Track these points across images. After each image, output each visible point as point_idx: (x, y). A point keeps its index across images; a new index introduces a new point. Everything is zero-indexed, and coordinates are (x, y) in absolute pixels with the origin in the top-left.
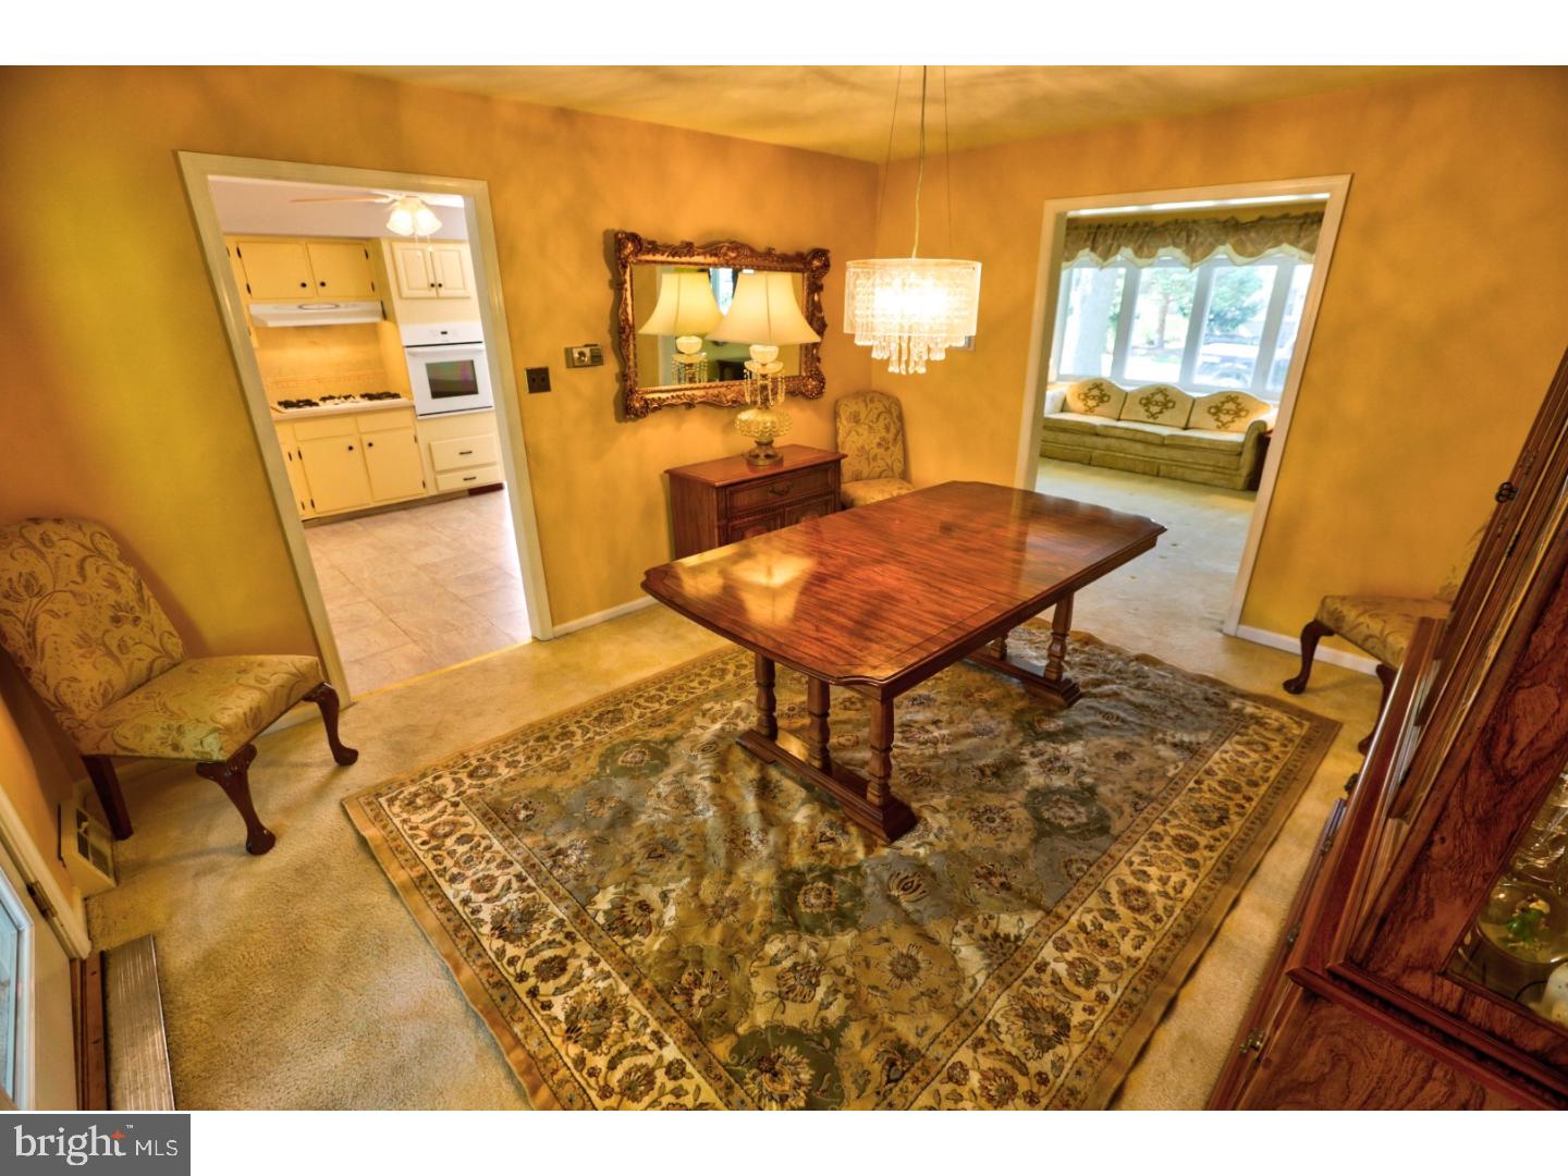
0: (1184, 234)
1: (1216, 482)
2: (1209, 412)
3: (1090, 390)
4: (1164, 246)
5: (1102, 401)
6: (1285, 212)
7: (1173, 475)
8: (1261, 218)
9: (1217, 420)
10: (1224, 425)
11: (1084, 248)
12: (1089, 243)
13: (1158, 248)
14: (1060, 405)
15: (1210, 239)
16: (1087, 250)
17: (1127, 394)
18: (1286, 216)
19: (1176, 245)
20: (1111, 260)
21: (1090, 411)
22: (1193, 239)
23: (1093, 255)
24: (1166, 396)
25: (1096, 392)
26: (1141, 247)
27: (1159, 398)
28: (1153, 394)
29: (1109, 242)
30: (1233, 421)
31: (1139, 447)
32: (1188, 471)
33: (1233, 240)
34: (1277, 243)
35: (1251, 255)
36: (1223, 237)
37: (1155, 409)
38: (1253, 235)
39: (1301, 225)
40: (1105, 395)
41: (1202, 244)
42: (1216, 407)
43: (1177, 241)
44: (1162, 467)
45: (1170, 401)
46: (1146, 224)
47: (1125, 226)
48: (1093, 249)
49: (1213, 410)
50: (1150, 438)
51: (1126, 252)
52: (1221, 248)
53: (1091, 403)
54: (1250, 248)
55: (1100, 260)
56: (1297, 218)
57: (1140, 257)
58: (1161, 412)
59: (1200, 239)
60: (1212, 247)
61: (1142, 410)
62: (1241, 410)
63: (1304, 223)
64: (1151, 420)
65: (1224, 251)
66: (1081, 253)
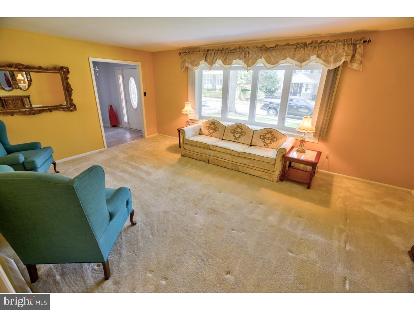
0: (243, 53)
1: (264, 177)
2: (260, 138)
3: (210, 125)
4: (235, 59)
5: (216, 131)
6: (288, 42)
7: (244, 172)
8: (277, 46)
9: (264, 142)
10: (267, 144)
11: (202, 60)
12: (204, 58)
13: (232, 60)
14: (198, 132)
15: (255, 56)
16: (203, 61)
17: (225, 127)
18: (288, 45)
19: (240, 59)
20: (214, 65)
21: (210, 135)
22: (247, 56)
23: (206, 63)
24: (242, 129)
25: (212, 126)
26: (225, 59)
27: (239, 130)
28: (236, 128)
29: (212, 57)
30: (271, 143)
31: (229, 157)
32: (251, 170)
33: (265, 56)
34: (285, 58)
35: (274, 64)
36: (260, 55)
37: (237, 135)
38: (274, 53)
39: (295, 49)
40: (216, 128)
41: (251, 58)
42: (263, 136)
43: (241, 57)
44: (240, 167)
45: (243, 132)
46: (227, 49)
47: (219, 50)
48: (206, 61)
49: (262, 137)
50: (233, 153)
51: (219, 62)
52: (260, 60)
53: (211, 131)
54: (273, 60)
55: (209, 66)
56: (293, 45)
57: (225, 64)
58: (240, 137)
59: (251, 56)
60: (256, 60)
61: (232, 135)
62: (274, 138)
63: (297, 47)
64: (236, 140)
65: (261, 62)
66: (201, 62)
